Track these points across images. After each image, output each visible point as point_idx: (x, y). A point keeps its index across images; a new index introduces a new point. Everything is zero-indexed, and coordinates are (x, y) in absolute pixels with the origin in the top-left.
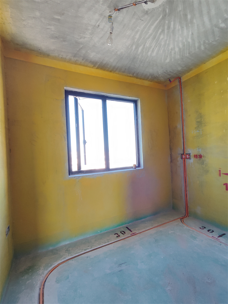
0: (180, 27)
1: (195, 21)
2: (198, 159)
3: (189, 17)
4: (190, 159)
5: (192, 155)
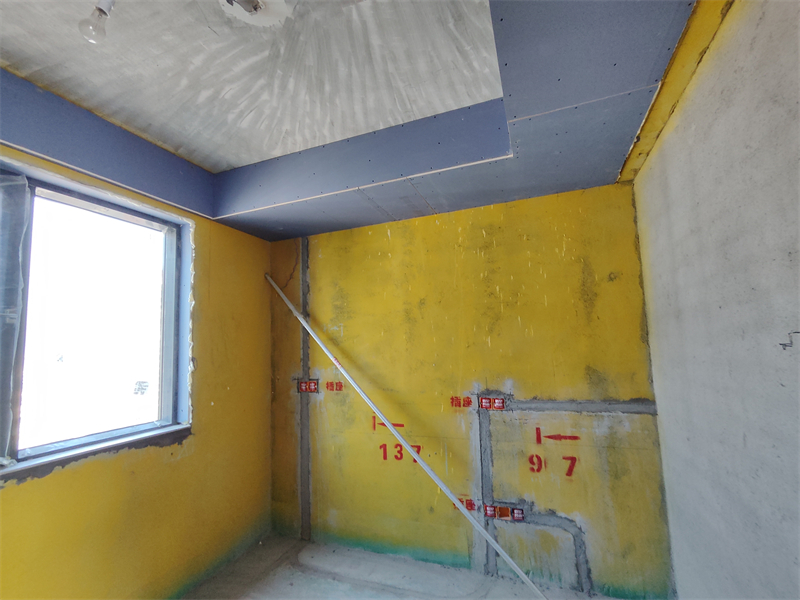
0: (307, 98)
1: (338, 101)
2: (335, 391)
3: (327, 88)
4: (318, 392)
5: (322, 383)
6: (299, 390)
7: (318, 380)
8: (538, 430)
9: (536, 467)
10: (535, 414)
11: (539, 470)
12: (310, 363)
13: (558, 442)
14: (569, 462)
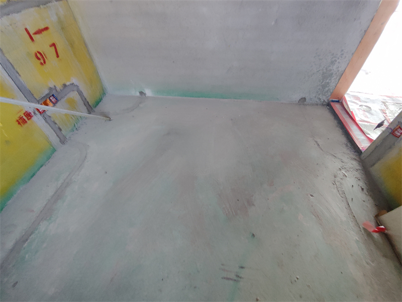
8: (26, 30)
9: (42, 61)
11: (45, 62)
13: (41, 35)
14: (53, 47)
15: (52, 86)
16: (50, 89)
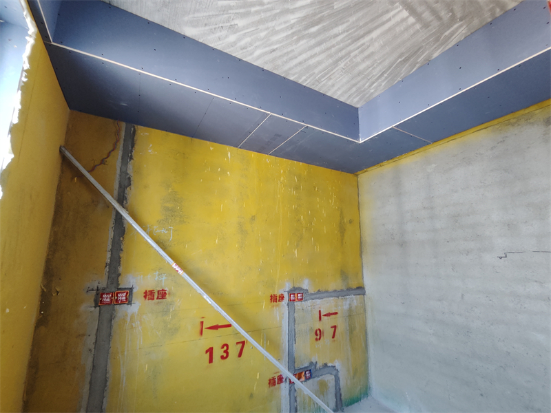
2: (156, 301)
4: (131, 303)
5: (138, 292)
6: (98, 302)
7: (131, 289)
8: (320, 311)
9: (318, 337)
10: (318, 301)
11: (320, 339)
12: (121, 269)
13: (329, 317)
14: (334, 329)
15: (314, 361)
16: (311, 363)
